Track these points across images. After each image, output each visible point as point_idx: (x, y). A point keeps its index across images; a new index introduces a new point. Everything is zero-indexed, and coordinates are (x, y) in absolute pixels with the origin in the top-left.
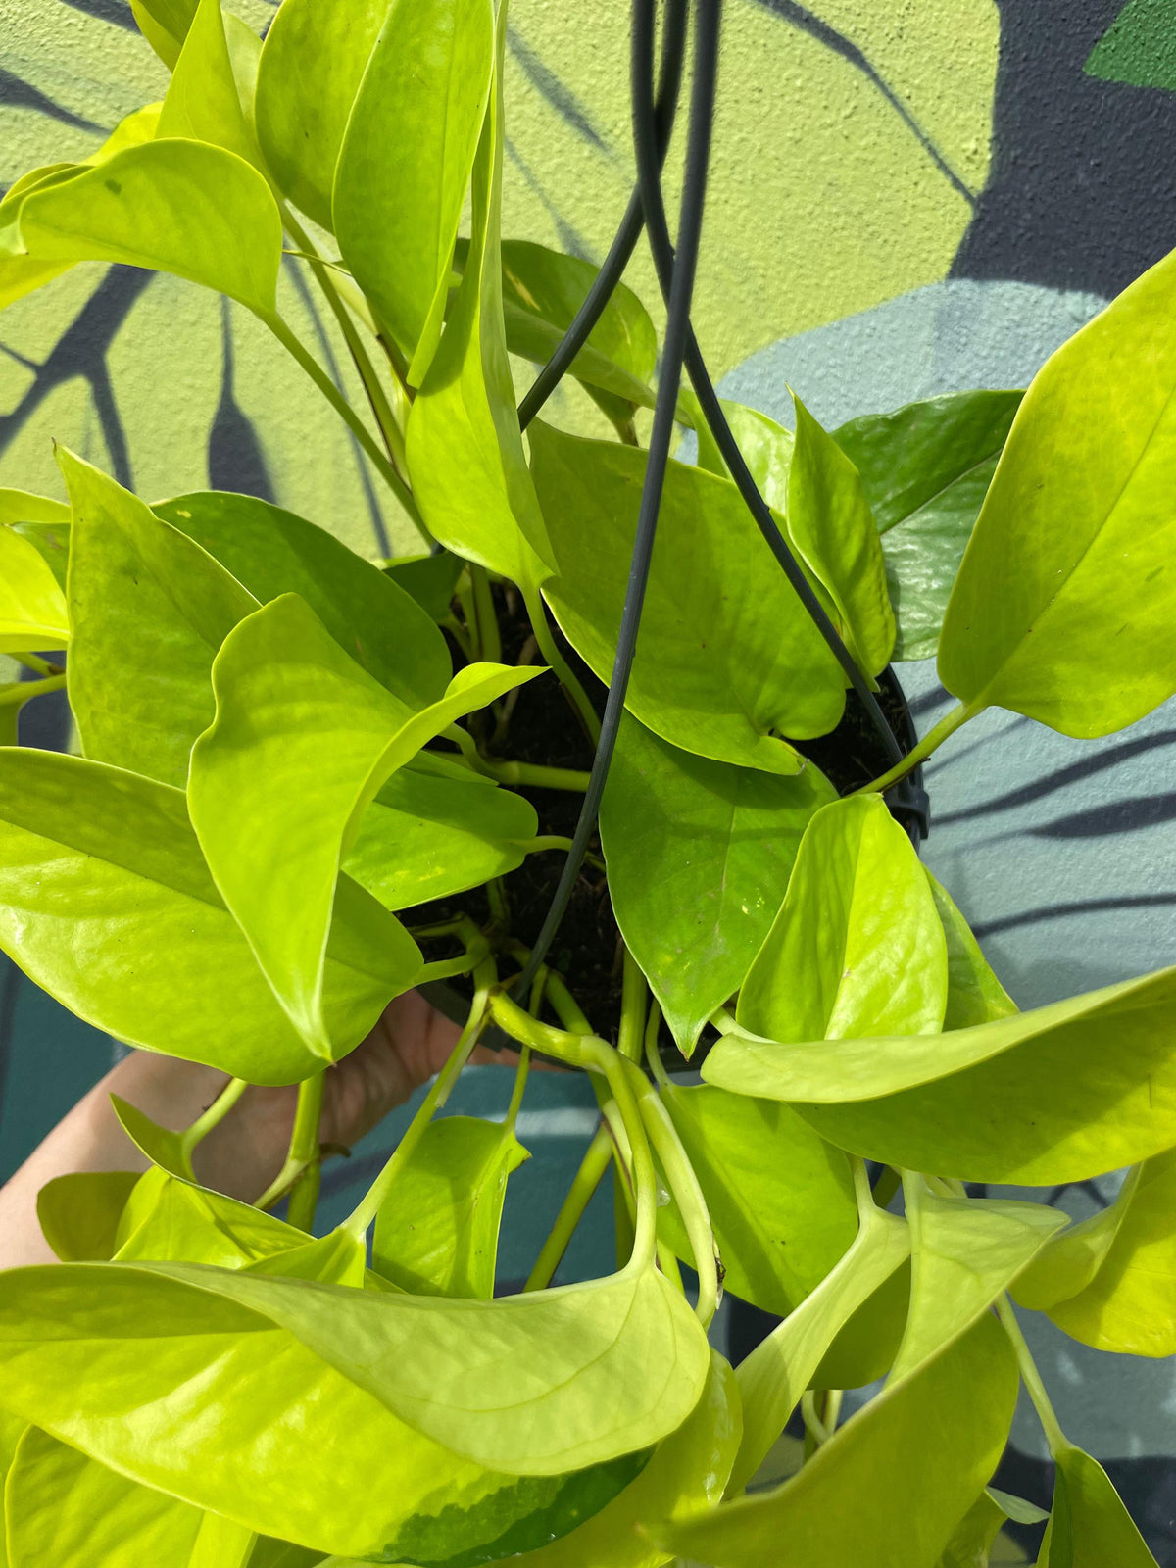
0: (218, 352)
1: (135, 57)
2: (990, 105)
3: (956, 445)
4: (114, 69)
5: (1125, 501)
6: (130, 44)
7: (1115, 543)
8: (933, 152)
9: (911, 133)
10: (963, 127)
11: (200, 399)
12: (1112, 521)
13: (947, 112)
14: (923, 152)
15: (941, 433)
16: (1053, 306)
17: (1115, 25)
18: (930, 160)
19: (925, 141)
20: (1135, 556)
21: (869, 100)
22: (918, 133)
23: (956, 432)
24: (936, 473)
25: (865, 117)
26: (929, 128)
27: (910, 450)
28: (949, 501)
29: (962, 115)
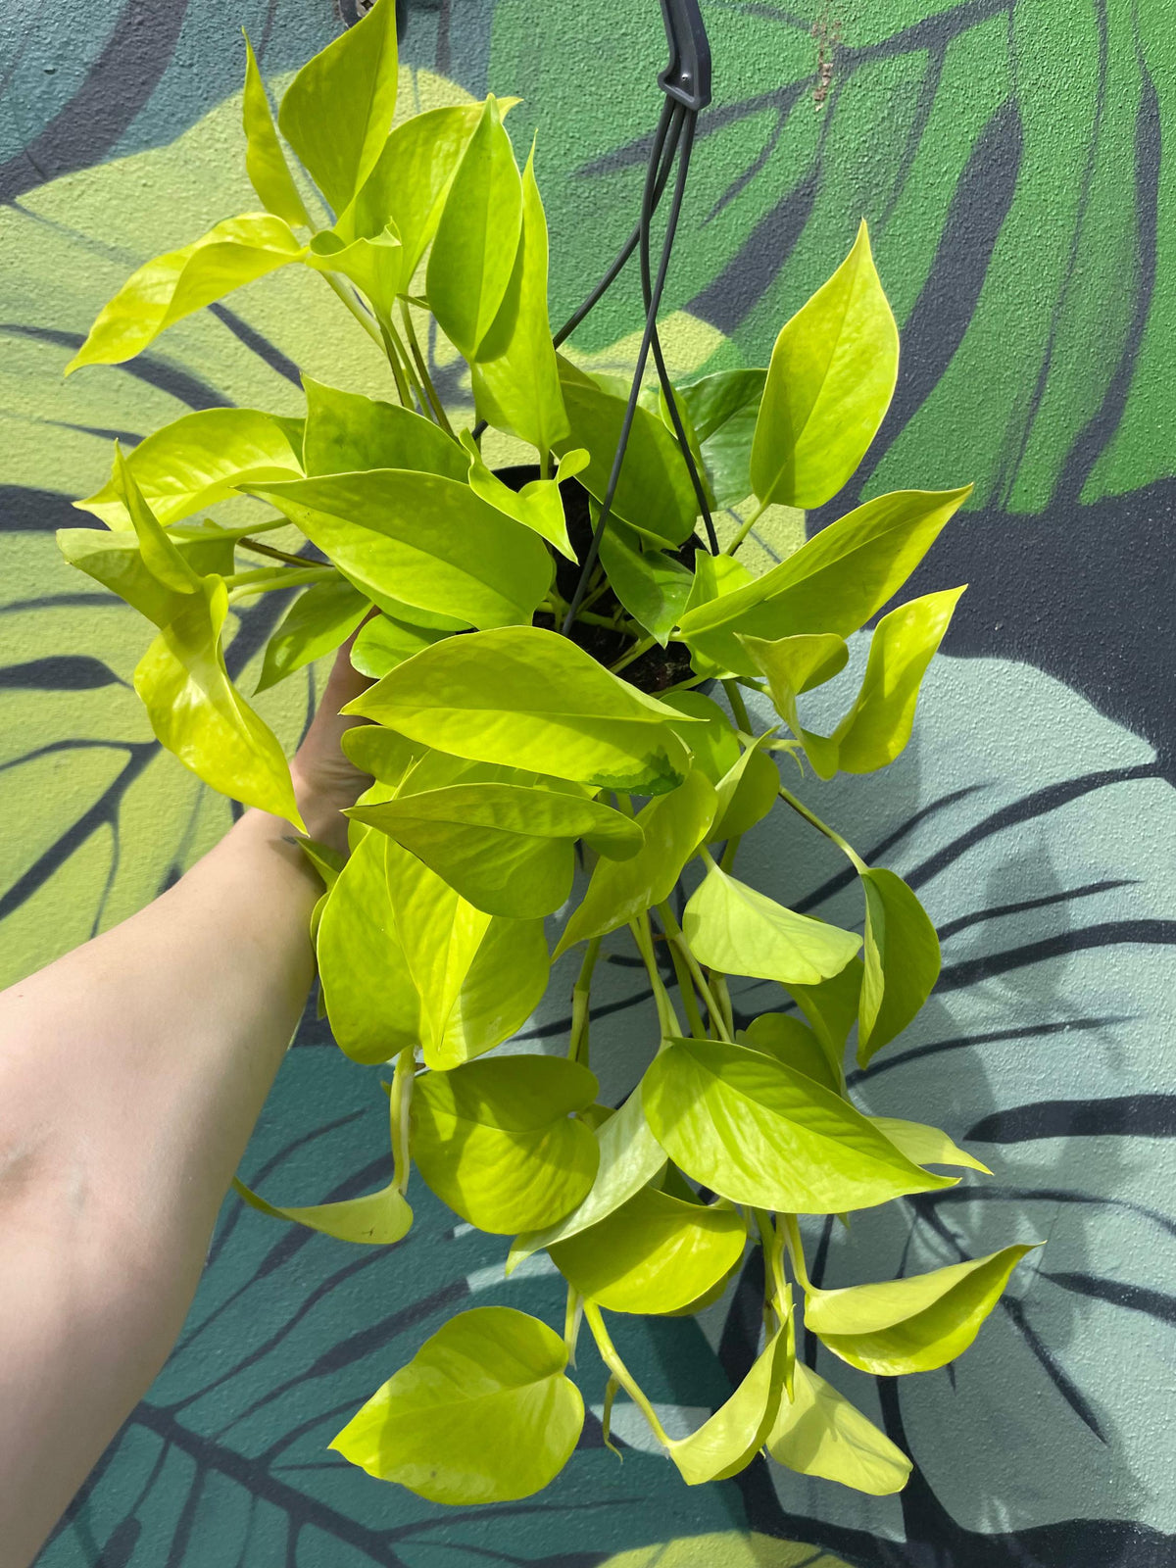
0: (305, 694)
1: (252, 512)
2: (803, 523)
3: (728, 398)
4: (238, 520)
5: (822, 393)
6: (249, 504)
7: (821, 413)
8: (770, 552)
9: (755, 542)
10: (788, 537)
11: (291, 725)
12: (817, 403)
13: (776, 529)
14: (764, 552)
15: (720, 393)
16: (857, 640)
17: (876, 473)
18: (769, 557)
19: (765, 546)
20: (830, 418)
21: (728, 524)
22: (760, 541)
23: (728, 392)
24: (720, 414)
25: (726, 534)
26: (766, 539)
27: (706, 402)
28: (727, 429)
29: (786, 530)
